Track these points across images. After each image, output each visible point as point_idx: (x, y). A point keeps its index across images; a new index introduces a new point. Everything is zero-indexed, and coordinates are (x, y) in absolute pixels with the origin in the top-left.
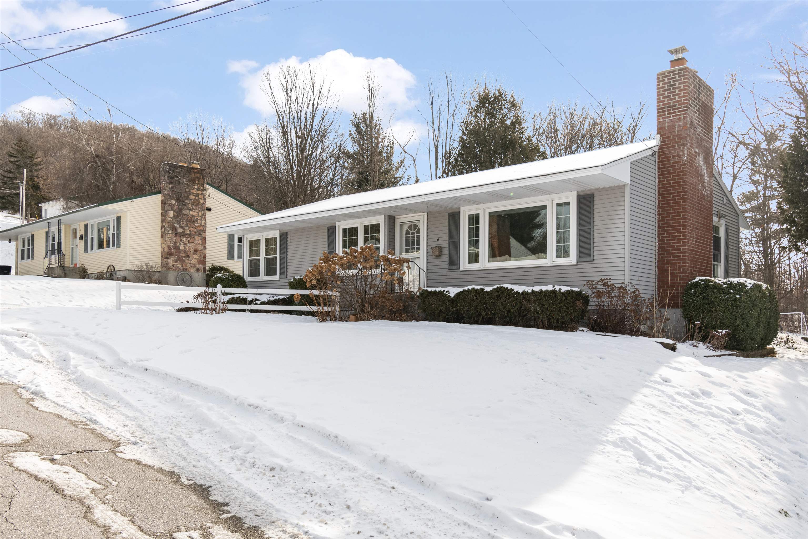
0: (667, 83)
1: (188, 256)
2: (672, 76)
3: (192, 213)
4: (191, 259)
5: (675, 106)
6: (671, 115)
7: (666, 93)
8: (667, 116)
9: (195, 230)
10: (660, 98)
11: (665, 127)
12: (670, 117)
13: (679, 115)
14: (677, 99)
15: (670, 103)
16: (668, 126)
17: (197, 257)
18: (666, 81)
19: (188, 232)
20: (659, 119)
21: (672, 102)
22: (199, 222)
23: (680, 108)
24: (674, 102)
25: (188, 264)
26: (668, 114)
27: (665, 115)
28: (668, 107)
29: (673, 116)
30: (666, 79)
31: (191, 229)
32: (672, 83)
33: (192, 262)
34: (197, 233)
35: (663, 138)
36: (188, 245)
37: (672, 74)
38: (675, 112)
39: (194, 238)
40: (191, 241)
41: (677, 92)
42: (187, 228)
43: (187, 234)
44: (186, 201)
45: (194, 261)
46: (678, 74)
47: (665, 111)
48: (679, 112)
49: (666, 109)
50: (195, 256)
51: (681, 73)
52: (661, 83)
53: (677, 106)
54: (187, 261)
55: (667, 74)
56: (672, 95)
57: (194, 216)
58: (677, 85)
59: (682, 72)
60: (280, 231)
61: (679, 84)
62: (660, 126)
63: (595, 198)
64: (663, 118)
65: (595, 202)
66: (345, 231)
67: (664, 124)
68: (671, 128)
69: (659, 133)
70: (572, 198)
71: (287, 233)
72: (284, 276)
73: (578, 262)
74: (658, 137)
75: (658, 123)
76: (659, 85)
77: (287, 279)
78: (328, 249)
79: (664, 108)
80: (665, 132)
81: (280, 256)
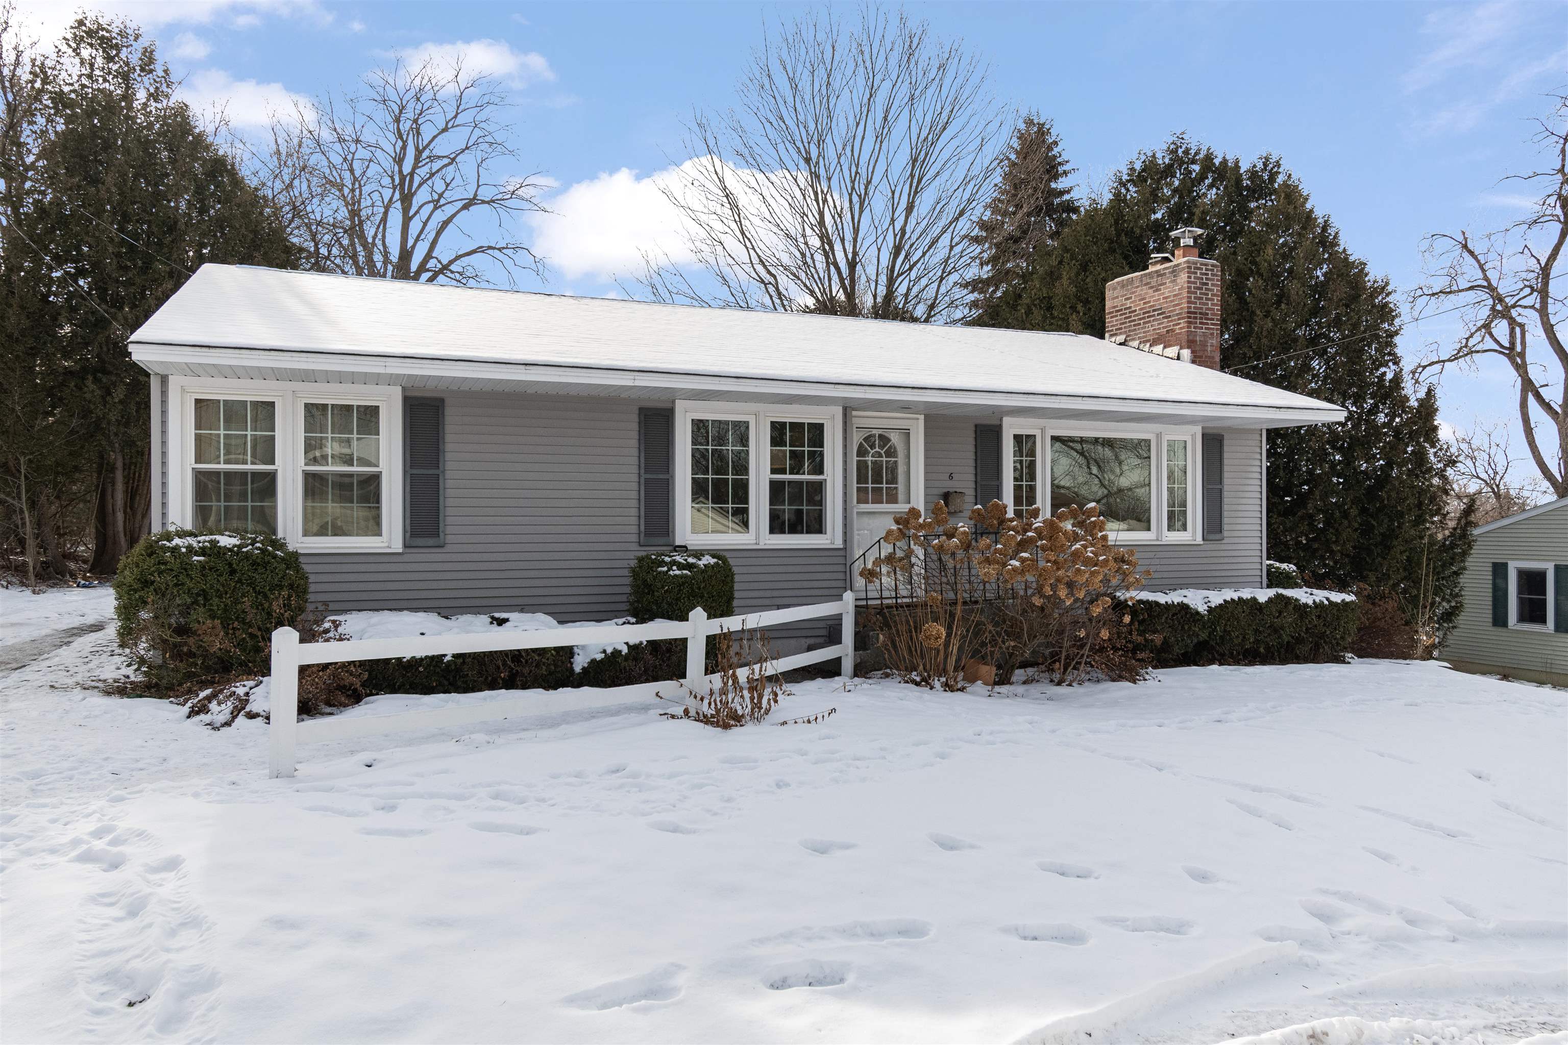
0: (1198, 278)
2: (1204, 271)
5: (1207, 314)
6: (1204, 327)
7: (1198, 292)
8: (1198, 325)
10: (1190, 297)
11: (1196, 341)
12: (1202, 328)
13: (1211, 329)
14: (1210, 306)
15: (1202, 308)
16: (1200, 341)
18: (1198, 275)
20: (1190, 327)
21: (1204, 307)
23: (1213, 319)
24: (1206, 309)
26: (1201, 323)
27: (1196, 323)
28: (1200, 313)
29: (1206, 328)
30: (1198, 272)
32: (1204, 281)
35: (1195, 357)
37: (1204, 268)
38: (1207, 324)
41: (1210, 296)
46: (1212, 270)
47: (1196, 318)
48: (1212, 324)
49: (1198, 316)
52: (1193, 276)
53: (1210, 316)
55: (1198, 265)
56: (1204, 297)
58: (1210, 286)
59: (1215, 270)
60: (404, 389)
61: (1213, 285)
62: (1191, 338)
63: (1226, 442)
64: (1195, 328)
65: (1226, 448)
66: (699, 426)
67: (1195, 336)
68: (1204, 344)
69: (1188, 348)
70: (1193, 436)
71: (442, 400)
72: (431, 541)
73: (1203, 539)
74: (1186, 353)
75: (1189, 333)
76: (1189, 277)
77: (448, 548)
78: (642, 471)
79: (1195, 313)
80: (1198, 348)
81: (405, 471)
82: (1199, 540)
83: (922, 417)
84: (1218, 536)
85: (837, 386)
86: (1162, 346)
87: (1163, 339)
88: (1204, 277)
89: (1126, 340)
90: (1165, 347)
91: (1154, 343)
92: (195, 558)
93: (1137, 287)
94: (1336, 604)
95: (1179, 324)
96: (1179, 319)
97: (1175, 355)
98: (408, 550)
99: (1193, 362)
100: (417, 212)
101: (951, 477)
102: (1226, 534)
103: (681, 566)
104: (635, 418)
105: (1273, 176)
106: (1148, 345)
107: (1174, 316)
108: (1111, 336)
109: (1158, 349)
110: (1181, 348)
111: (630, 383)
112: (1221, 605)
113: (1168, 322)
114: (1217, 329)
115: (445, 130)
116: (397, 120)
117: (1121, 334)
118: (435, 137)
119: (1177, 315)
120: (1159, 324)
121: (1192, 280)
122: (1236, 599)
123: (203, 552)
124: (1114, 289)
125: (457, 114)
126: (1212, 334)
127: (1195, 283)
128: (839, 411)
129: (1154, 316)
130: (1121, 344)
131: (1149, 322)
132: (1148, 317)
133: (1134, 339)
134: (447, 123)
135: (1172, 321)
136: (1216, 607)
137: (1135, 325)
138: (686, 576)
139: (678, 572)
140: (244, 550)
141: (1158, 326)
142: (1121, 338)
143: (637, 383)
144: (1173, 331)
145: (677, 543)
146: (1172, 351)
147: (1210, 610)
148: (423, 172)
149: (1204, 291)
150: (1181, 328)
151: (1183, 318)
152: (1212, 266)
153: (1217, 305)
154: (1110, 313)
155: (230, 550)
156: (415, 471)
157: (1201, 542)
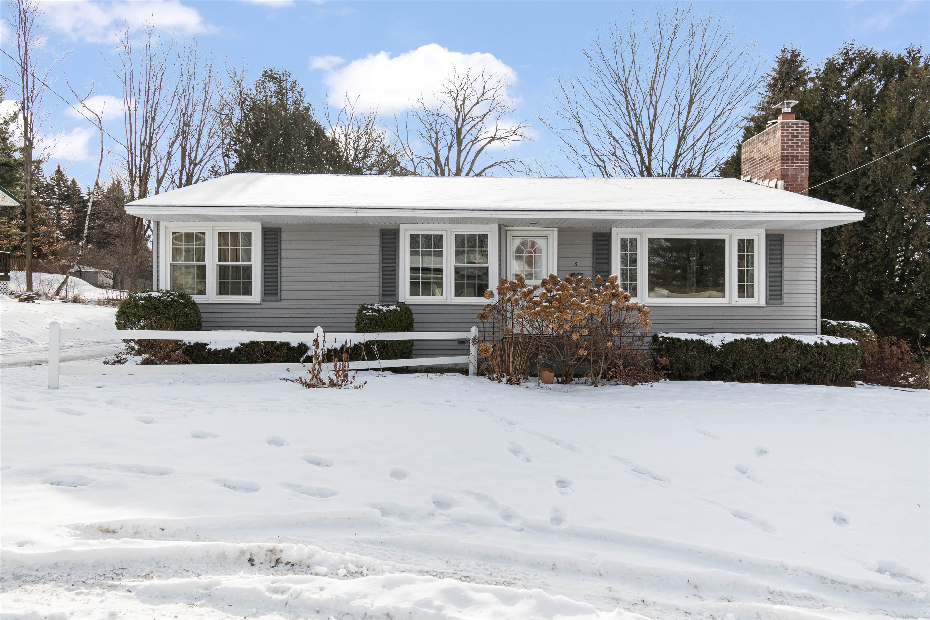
0: (790, 133)
2: (795, 128)
5: (798, 156)
6: (795, 165)
7: (790, 142)
8: (790, 164)
10: (784, 146)
11: (788, 175)
12: (793, 166)
13: (801, 166)
14: (800, 151)
15: (793, 153)
16: (792, 174)
18: (790, 131)
20: (784, 166)
21: (795, 152)
23: (803, 160)
24: (797, 153)
26: (792, 163)
27: (788, 163)
28: (792, 156)
29: (796, 166)
30: (790, 129)
32: (795, 134)
35: (787, 185)
37: (795, 126)
38: (798, 163)
41: (800, 144)
46: (801, 127)
47: (788, 160)
48: (802, 163)
49: (790, 158)
51: (803, 127)
52: (785, 132)
53: (800, 158)
55: (790, 125)
56: (795, 145)
58: (800, 138)
59: (805, 126)
60: (262, 224)
61: (802, 137)
62: (784, 173)
63: (785, 239)
64: (787, 166)
65: (785, 243)
66: (413, 237)
67: (788, 171)
68: (795, 177)
69: (782, 179)
70: (759, 236)
71: (280, 229)
72: (273, 298)
73: (766, 303)
74: (780, 183)
75: (782, 169)
76: (782, 133)
77: (282, 302)
78: (381, 262)
79: (788, 156)
80: (789, 180)
81: (262, 264)
82: (763, 303)
83: (557, 229)
84: (778, 302)
85: (473, 212)
86: (768, 180)
87: (768, 176)
88: (795, 132)
89: (751, 179)
90: (770, 181)
91: (764, 178)
92: (141, 302)
93: (757, 143)
94: (835, 345)
95: (777, 164)
96: (777, 161)
97: (774, 186)
98: (263, 303)
99: (786, 189)
100: (464, 148)
101: (576, 264)
102: (785, 300)
103: (373, 310)
104: (378, 234)
105: (915, 60)
106: (762, 180)
107: (774, 159)
108: (744, 176)
109: (766, 182)
110: (778, 180)
111: (354, 215)
112: (731, 343)
113: (772, 164)
114: (806, 166)
115: (478, 103)
116: (456, 100)
117: (749, 175)
118: (472, 107)
119: (776, 158)
120: (767, 166)
121: (785, 134)
122: (745, 339)
123: (145, 299)
124: (746, 147)
125: (483, 93)
126: (802, 169)
127: (786, 136)
128: (496, 227)
129: (764, 161)
130: (748, 181)
131: (762, 165)
132: (762, 162)
133: (754, 178)
134: (478, 99)
135: (773, 163)
136: (728, 344)
137: (755, 168)
138: (375, 315)
139: (371, 314)
140: (162, 298)
141: (766, 168)
142: (748, 178)
143: (358, 215)
144: (773, 169)
145: (400, 301)
146: (773, 183)
147: (724, 346)
148: (467, 127)
149: (795, 141)
150: (778, 167)
151: (778, 161)
152: (802, 124)
153: (806, 150)
154: (744, 162)
155: (156, 298)
156: (267, 264)
157: (765, 306)
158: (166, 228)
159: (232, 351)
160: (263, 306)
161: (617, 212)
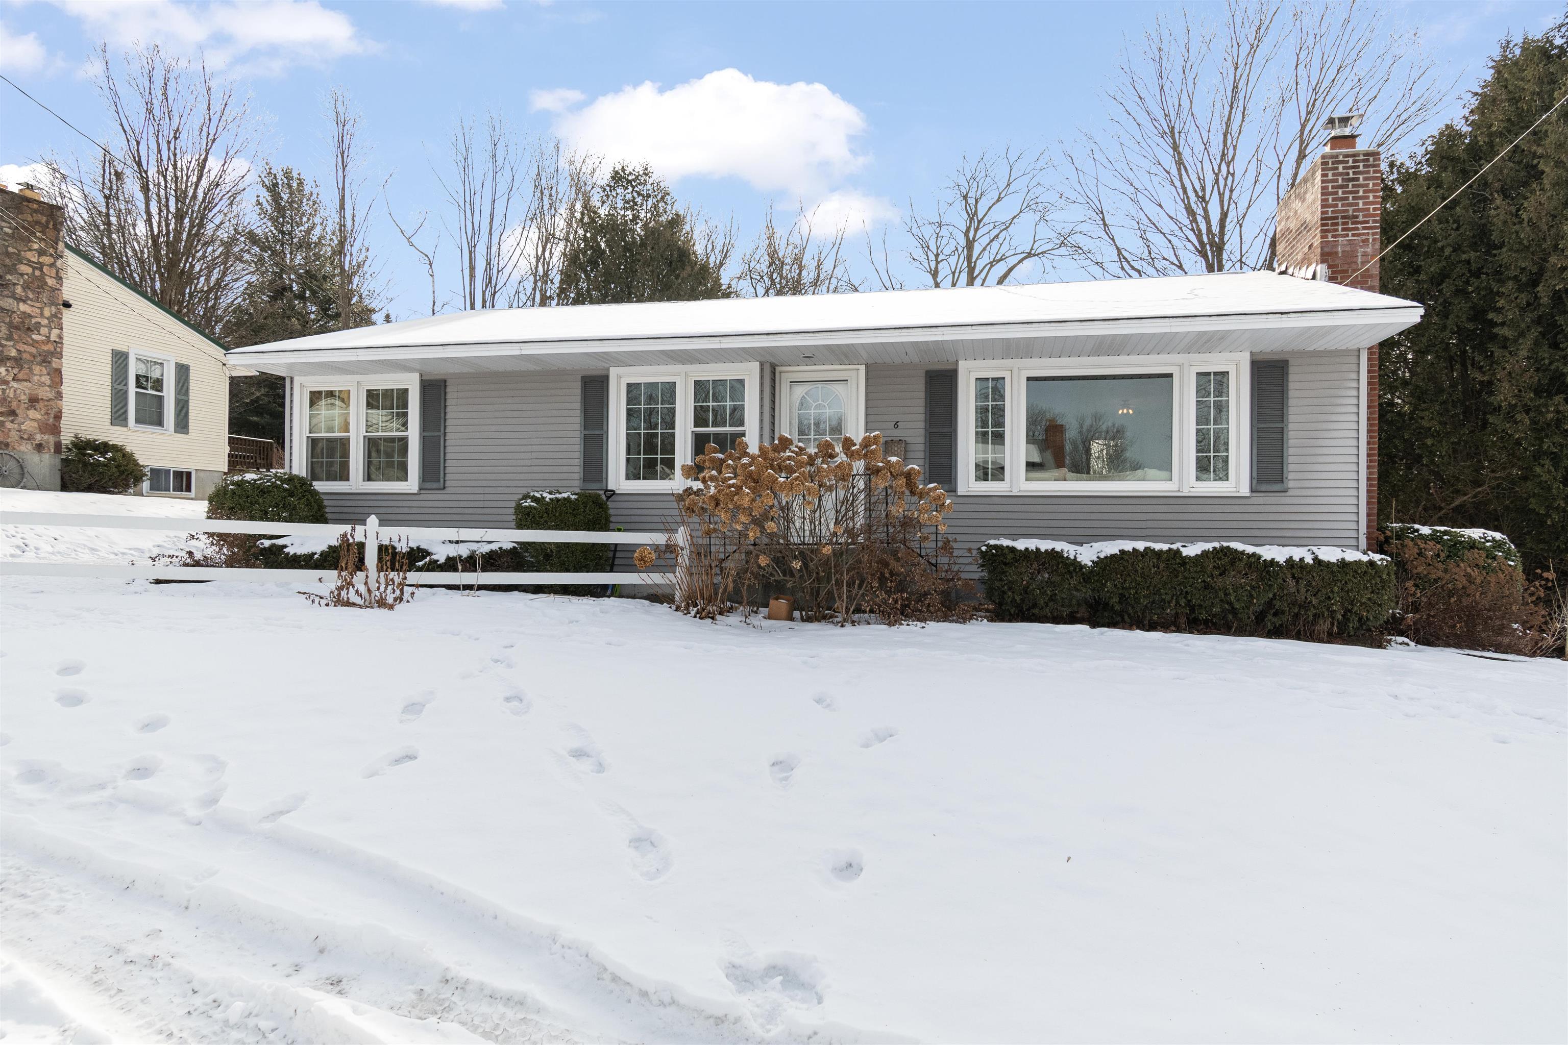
0: (1341, 174)
1: (13, 413)
2: (1350, 164)
3: (23, 307)
4: (20, 419)
5: (1357, 217)
6: (1350, 234)
7: (1340, 191)
8: (1340, 232)
9: (34, 350)
10: (1327, 200)
11: (1337, 253)
12: (1347, 235)
13: (1364, 234)
14: (1361, 206)
15: (1347, 211)
16: (1343, 252)
17: (39, 417)
18: (1341, 170)
19: (13, 353)
20: (1326, 237)
21: (1351, 209)
22: (44, 331)
23: (1367, 222)
24: (1354, 211)
25: (13, 433)
26: (1343, 230)
27: (1337, 230)
28: (1343, 217)
29: (1353, 235)
30: (1340, 167)
31: (22, 347)
32: (1351, 176)
33: (23, 427)
34: (39, 359)
35: (1333, 272)
36: (15, 385)
37: (1351, 160)
38: (1357, 229)
39: (30, 369)
40: (20, 376)
41: (1361, 193)
42: (11, 343)
43: (9, 358)
44: (9, 277)
45: (29, 426)
46: (1363, 161)
47: (1337, 224)
48: (1364, 228)
49: (1340, 221)
50: (32, 414)
51: (1368, 160)
52: (1330, 173)
53: (1361, 219)
54: (9, 425)
55: (1341, 158)
56: (1351, 196)
57: (30, 316)
58: (1361, 181)
59: (1371, 159)
60: (421, 375)
61: (1365, 179)
62: (1326, 250)
63: (1292, 370)
64: (1333, 236)
65: (1292, 377)
66: (632, 388)
67: (1336, 246)
68: (1350, 256)
69: (1322, 262)
70: (1238, 365)
71: (445, 382)
72: (435, 485)
73: (1252, 491)
74: (1322, 269)
75: (1323, 245)
76: (1323, 175)
77: (447, 490)
78: (583, 428)
79: (1336, 218)
80: (1338, 262)
81: (420, 434)
82: (1245, 491)
83: (863, 367)
84: (1277, 487)
87: (1305, 261)
88: (1351, 171)
89: (1286, 268)
90: (1307, 267)
91: (1301, 265)
93: (1292, 202)
95: (1316, 235)
96: (1316, 230)
97: (1310, 276)
98: (422, 492)
99: (1332, 279)
101: (895, 425)
102: (1291, 484)
104: (578, 387)
106: (1298, 268)
107: (1313, 227)
108: (1279, 265)
109: (1303, 271)
110: (1317, 265)
113: (1310, 235)
114: (1374, 234)
117: (1283, 261)
119: (1315, 224)
120: (1304, 240)
121: (1330, 177)
124: (1281, 210)
125: (1009, 183)
126: (1366, 240)
127: (1332, 181)
128: (753, 363)
129: (1302, 232)
130: (1283, 273)
131: (1299, 240)
132: (1298, 235)
133: (1290, 265)
135: (1312, 233)
137: (1291, 248)
140: (258, 482)
141: (1304, 244)
142: (1283, 267)
144: (1312, 245)
145: (609, 488)
146: (1310, 271)
149: (1350, 188)
150: (1318, 241)
151: (1318, 228)
152: (1365, 155)
153: (1373, 203)
154: (1279, 240)
156: (426, 434)
157: (1248, 495)
158: (302, 386)
159: (316, 556)
160: (421, 497)
161: (929, 329)
